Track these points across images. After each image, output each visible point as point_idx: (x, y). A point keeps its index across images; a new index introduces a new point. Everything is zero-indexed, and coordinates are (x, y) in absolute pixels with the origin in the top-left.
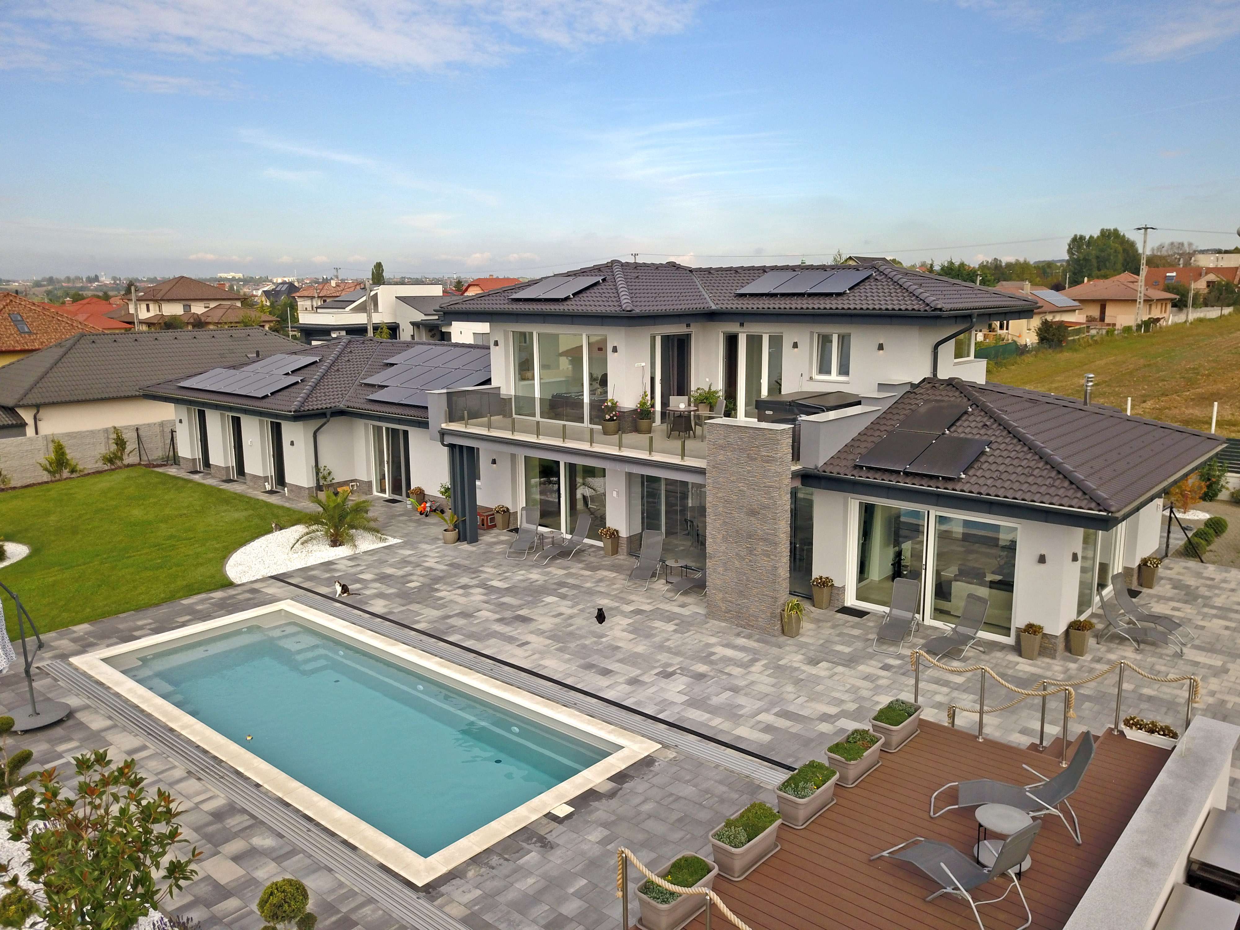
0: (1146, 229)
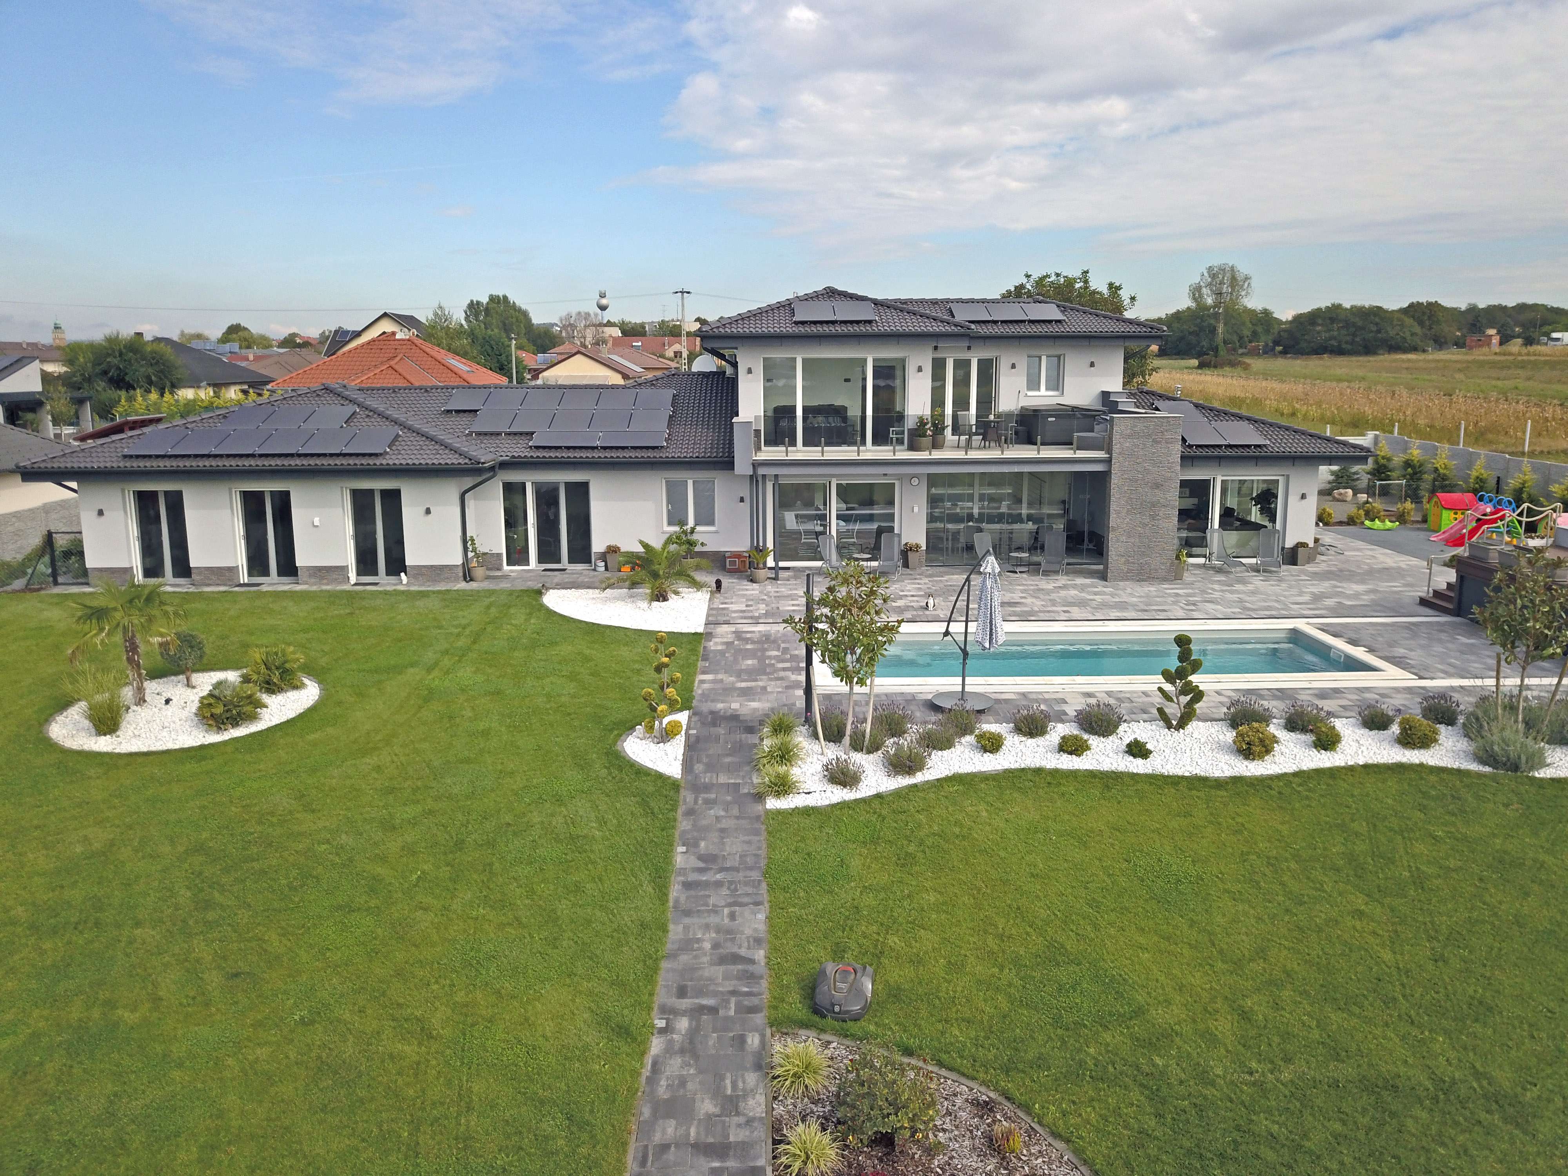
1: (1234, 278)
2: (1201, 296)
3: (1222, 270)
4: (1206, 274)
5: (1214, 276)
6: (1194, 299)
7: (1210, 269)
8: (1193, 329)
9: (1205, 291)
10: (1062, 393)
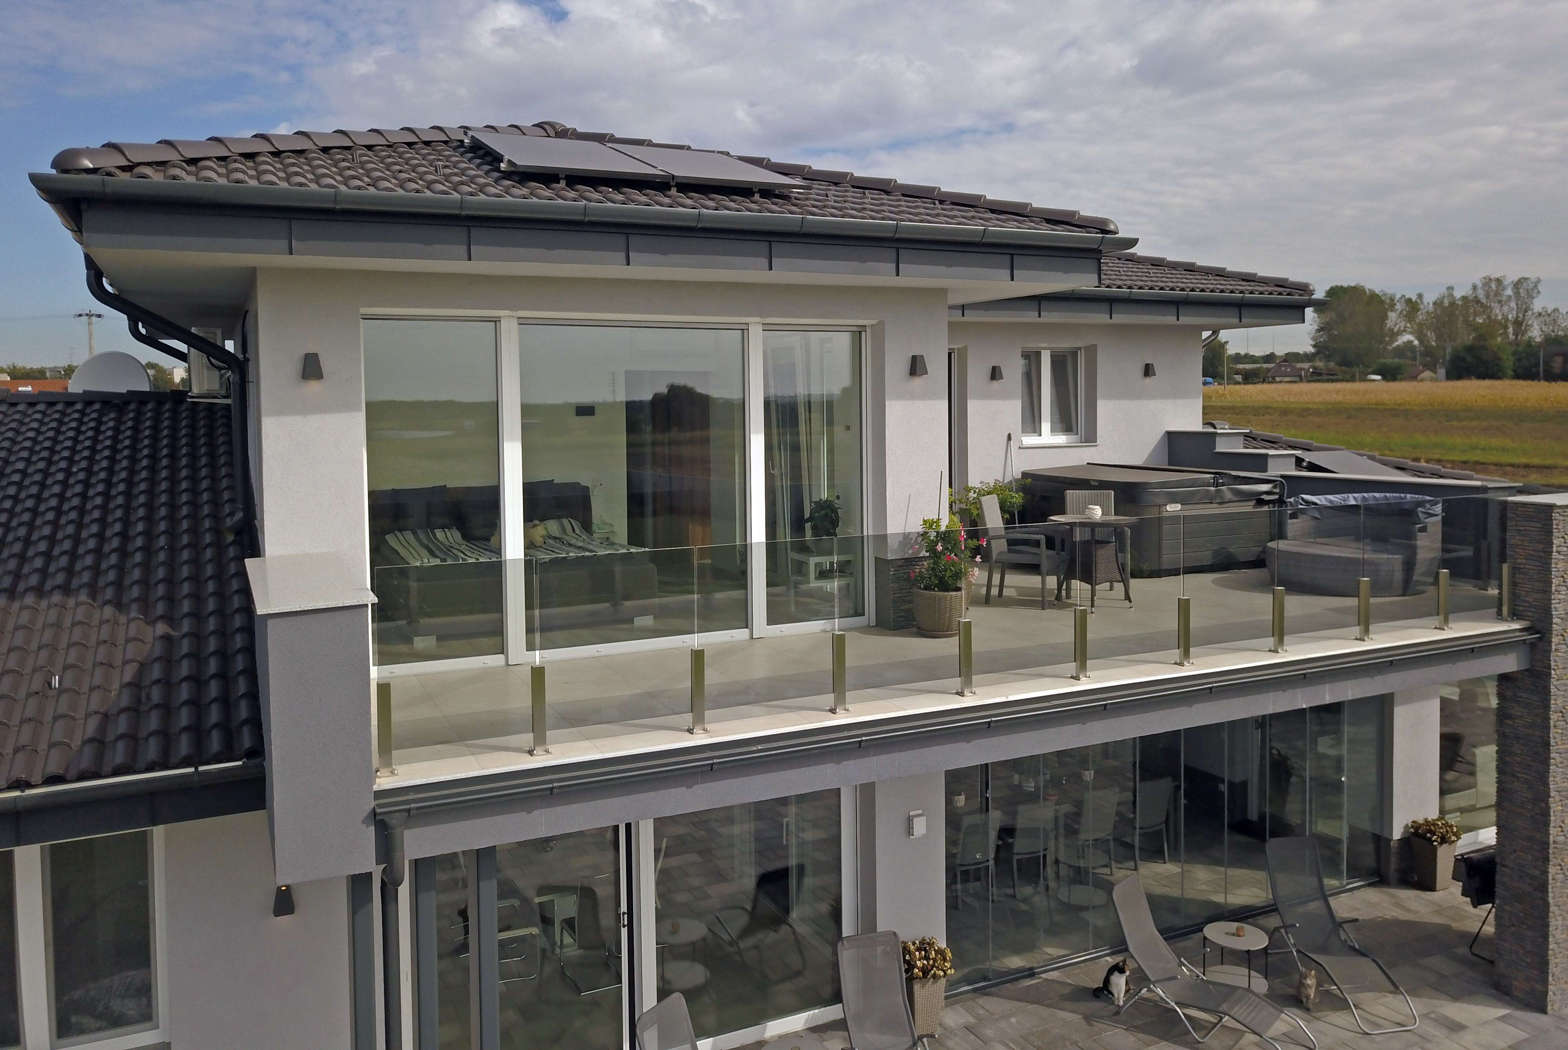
10: (1090, 438)
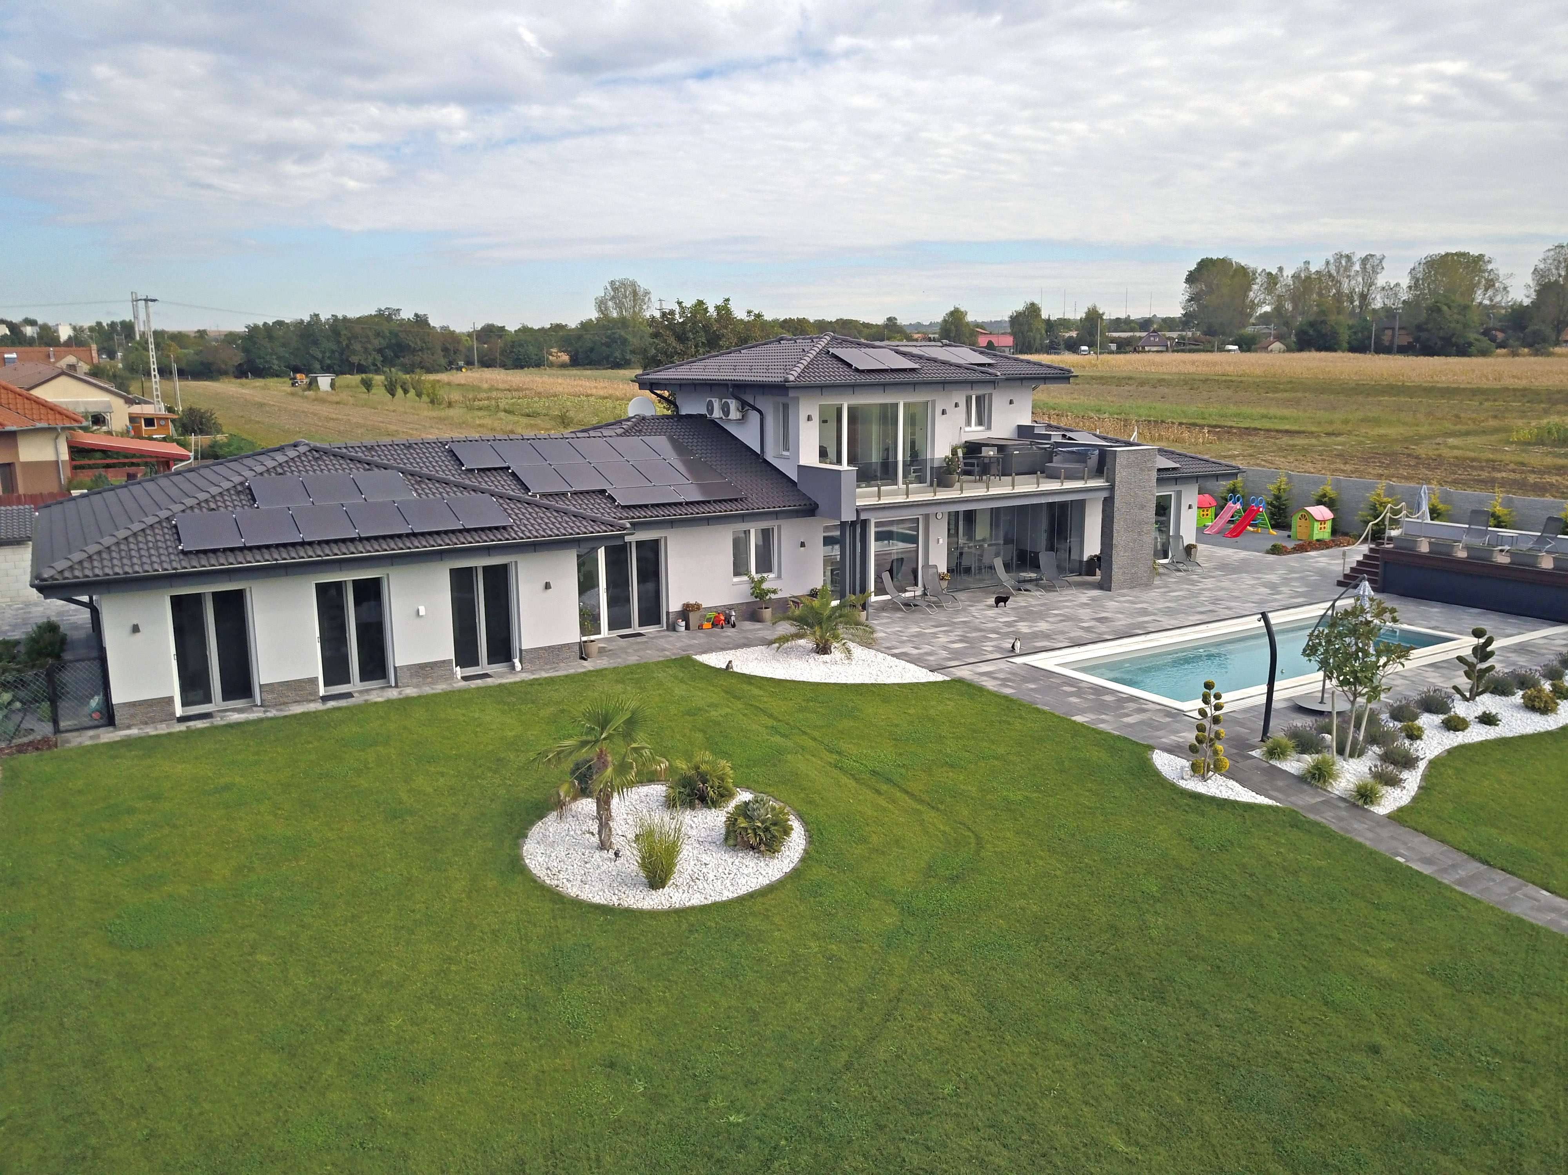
0: (146, 300)
1: (635, 293)
2: (606, 309)
3: (623, 284)
4: (609, 288)
5: (615, 289)
6: (601, 311)
7: (612, 283)
8: (604, 340)
9: (610, 303)
10: (989, 428)
